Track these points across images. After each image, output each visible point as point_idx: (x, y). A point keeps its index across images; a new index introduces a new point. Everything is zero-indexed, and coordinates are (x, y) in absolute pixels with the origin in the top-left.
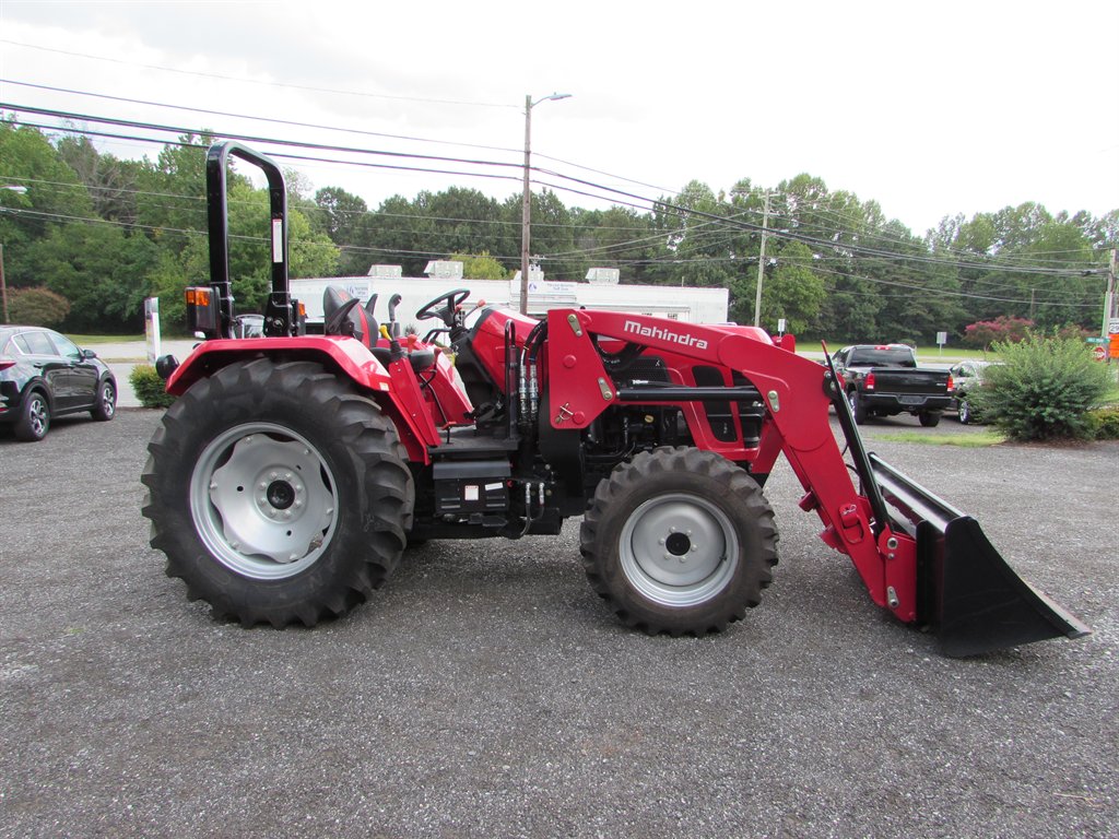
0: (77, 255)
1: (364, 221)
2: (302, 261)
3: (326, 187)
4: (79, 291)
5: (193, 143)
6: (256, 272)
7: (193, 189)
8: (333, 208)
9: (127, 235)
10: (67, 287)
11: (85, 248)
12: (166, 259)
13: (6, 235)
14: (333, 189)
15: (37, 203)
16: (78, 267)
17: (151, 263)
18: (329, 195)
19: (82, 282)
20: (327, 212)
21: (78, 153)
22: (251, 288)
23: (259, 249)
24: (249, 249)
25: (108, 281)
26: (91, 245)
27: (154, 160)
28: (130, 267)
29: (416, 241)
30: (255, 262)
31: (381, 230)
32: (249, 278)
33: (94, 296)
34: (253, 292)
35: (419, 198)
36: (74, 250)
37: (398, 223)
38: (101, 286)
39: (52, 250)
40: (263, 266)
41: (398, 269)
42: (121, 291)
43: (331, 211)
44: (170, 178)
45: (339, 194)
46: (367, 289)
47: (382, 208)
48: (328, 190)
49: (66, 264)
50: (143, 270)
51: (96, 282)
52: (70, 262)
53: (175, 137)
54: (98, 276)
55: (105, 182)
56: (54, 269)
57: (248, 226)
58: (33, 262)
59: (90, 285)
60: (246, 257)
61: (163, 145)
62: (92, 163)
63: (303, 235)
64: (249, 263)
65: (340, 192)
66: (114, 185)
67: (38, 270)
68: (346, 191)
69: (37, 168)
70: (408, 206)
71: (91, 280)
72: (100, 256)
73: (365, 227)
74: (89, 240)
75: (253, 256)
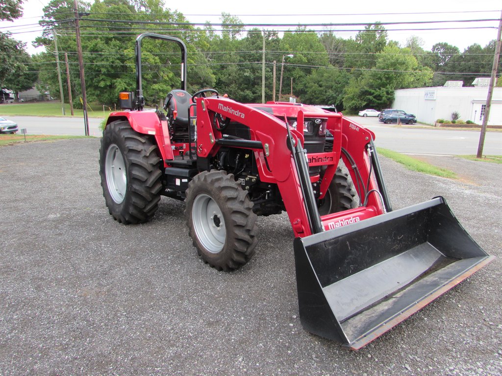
0: (321, 81)
1: (454, 59)
2: (412, 80)
3: (438, 43)
4: (319, 96)
5: (370, 29)
6: (388, 86)
7: (367, 50)
8: (440, 53)
9: (340, 72)
10: (315, 94)
11: (324, 78)
12: (352, 81)
13: (298, 74)
14: (442, 44)
15: (309, 61)
16: (321, 86)
17: (347, 83)
18: (440, 47)
19: (321, 92)
20: (437, 56)
21: (328, 38)
22: (385, 93)
23: (391, 75)
24: (386, 76)
25: (331, 91)
26: (326, 76)
27: (354, 39)
28: (339, 85)
29: (483, 67)
30: (388, 81)
31: (463, 63)
32: (384, 89)
33: (325, 97)
34: (386, 95)
35: (490, 44)
36: (319, 79)
37: (473, 58)
38: (328, 93)
39: (312, 79)
40: (393, 83)
41: (461, 83)
42: (335, 95)
43: (439, 55)
44: (359, 45)
45: (444, 46)
46: (434, 93)
47: (466, 51)
48: (439, 44)
49: (316, 85)
50: (343, 86)
51: (326, 92)
52: (318, 84)
53: (363, 28)
54: (327, 89)
55: (336, 49)
56: (312, 86)
57: (387, 64)
58: (305, 84)
59: (324, 93)
60: (384, 79)
61: (358, 32)
62: (332, 42)
63: (414, 67)
64: (385, 82)
65: (446, 45)
66: (340, 51)
67: (307, 87)
68: (449, 44)
69: (311, 46)
70: (481, 49)
71: (324, 91)
72: (329, 81)
73: (454, 62)
74: (325, 75)
75: (387, 78)
